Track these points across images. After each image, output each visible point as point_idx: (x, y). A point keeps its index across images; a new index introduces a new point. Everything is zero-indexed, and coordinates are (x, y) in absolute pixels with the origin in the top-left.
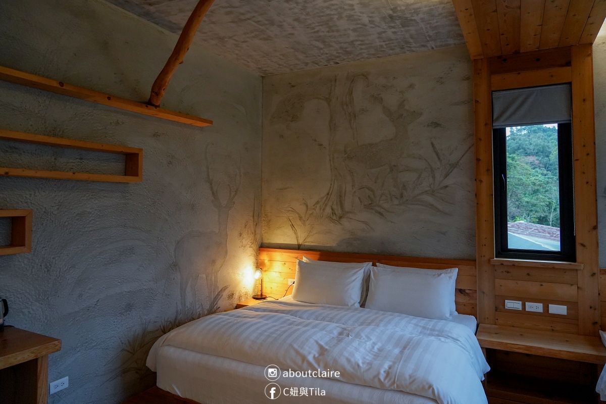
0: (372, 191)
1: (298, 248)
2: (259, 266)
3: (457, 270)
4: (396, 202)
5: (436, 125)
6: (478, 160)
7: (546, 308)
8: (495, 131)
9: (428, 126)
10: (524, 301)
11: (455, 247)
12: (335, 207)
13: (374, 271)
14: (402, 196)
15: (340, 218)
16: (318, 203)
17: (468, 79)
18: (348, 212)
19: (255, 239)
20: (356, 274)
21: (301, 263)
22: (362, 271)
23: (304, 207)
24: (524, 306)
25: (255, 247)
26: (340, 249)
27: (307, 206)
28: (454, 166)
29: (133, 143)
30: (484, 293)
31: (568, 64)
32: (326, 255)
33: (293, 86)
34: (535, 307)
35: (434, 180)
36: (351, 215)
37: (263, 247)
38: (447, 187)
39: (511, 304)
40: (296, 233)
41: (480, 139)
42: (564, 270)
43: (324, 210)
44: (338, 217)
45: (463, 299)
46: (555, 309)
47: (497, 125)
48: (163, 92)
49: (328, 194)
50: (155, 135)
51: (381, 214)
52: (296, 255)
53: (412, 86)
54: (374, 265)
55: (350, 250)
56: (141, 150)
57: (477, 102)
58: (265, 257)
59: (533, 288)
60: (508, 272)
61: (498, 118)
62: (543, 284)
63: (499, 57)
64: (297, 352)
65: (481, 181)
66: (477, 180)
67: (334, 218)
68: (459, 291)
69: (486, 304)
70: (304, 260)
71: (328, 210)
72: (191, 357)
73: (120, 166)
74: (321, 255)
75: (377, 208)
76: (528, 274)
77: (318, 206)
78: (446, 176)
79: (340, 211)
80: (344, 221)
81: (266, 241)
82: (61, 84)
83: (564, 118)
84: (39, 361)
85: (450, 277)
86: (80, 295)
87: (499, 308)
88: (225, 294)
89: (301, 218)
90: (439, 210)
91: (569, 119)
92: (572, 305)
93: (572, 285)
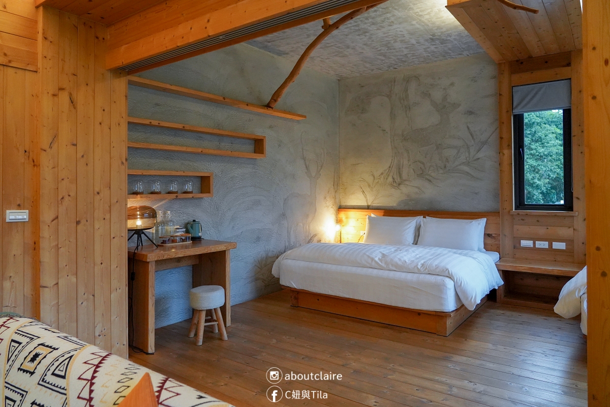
0: (423, 164)
1: (368, 208)
2: (339, 221)
3: (485, 220)
4: (441, 171)
5: (470, 113)
6: (501, 138)
7: (551, 245)
8: (515, 116)
9: (465, 114)
10: (535, 240)
11: (485, 203)
12: (395, 177)
13: (423, 221)
14: (445, 167)
15: (399, 184)
16: (382, 174)
17: (495, 77)
18: (405, 180)
19: (335, 202)
20: (411, 224)
21: (370, 218)
22: (415, 221)
23: (372, 178)
24: (534, 244)
25: (335, 208)
26: (399, 208)
27: (374, 177)
28: (484, 143)
29: (259, 133)
30: (505, 235)
31: (569, 65)
32: (389, 212)
33: (362, 87)
34: (544, 245)
35: (469, 154)
36: (407, 183)
37: (341, 208)
38: (478, 159)
39: (525, 243)
40: (366, 197)
41: (503, 123)
42: (565, 217)
43: (387, 179)
44: (397, 183)
45: (490, 241)
46: (557, 245)
47: (517, 111)
49: (390, 167)
50: (271, 127)
51: (430, 181)
52: (366, 213)
53: (452, 84)
54: (424, 217)
55: (406, 208)
56: (265, 137)
57: (500, 95)
58: (343, 215)
59: (541, 231)
60: (523, 220)
61: (517, 107)
62: (549, 227)
63: (517, 61)
65: (504, 154)
66: (500, 152)
67: (395, 184)
68: (487, 235)
69: (507, 243)
70: (373, 215)
71: (390, 179)
73: (252, 147)
74: (384, 212)
75: (427, 177)
76: (538, 221)
77: (382, 176)
78: (479, 151)
79: (399, 180)
80: (402, 187)
81: (343, 204)
82: (224, 98)
83: (566, 106)
84: (226, 252)
85: (479, 224)
86: (233, 227)
87: (516, 246)
88: (315, 239)
89: (369, 186)
90: (473, 177)
91: (569, 105)
92: (569, 242)
93: (570, 227)
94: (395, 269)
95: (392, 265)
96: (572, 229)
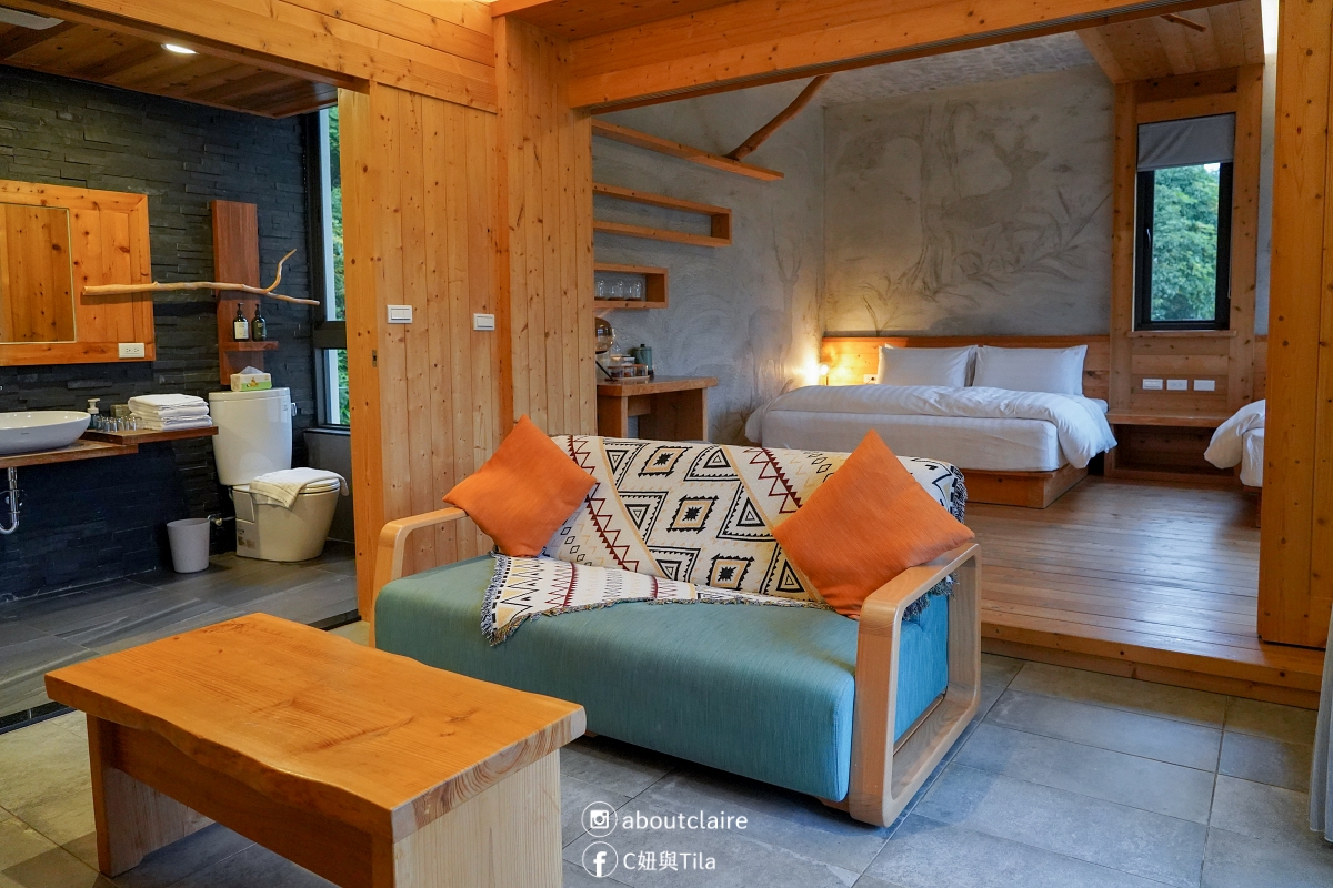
0: (979, 256)
1: (878, 334)
2: (824, 359)
3: (1086, 347)
4: (1010, 269)
5: (1065, 168)
6: (1117, 212)
7: (1191, 385)
8: (1141, 175)
9: (1055, 170)
10: (1165, 378)
11: (1087, 322)
12: (928, 279)
13: (981, 352)
14: (1018, 261)
15: (936, 292)
16: (904, 275)
17: (1108, 108)
18: (947, 285)
19: (818, 326)
20: (960, 358)
21: (884, 350)
22: (966, 353)
23: (886, 282)
24: (1165, 384)
25: (819, 337)
26: (934, 334)
27: (889, 280)
28: (1086, 220)
29: (719, 202)
30: (1117, 372)
31: (1234, 89)
32: (916, 340)
33: (869, 120)
34: (1179, 385)
35: (1060, 239)
36: (950, 290)
37: (827, 337)
38: (1076, 247)
39: (1149, 384)
40: (873, 316)
41: (1120, 186)
42: (1214, 339)
43: (913, 283)
44: (932, 292)
45: (1092, 382)
46: (1201, 385)
47: (1143, 167)
48: (759, 147)
49: (919, 263)
50: (732, 194)
51: (989, 285)
52: (874, 344)
53: (1034, 118)
54: (980, 346)
55: (948, 333)
56: (730, 210)
57: (1118, 138)
58: (831, 349)
59: (1177, 362)
60: (1148, 347)
61: (1144, 158)
62: (1189, 357)
63: (1148, 81)
64: (918, 398)
65: (1120, 238)
66: (1114, 235)
67: (927, 293)
68: (1087, 374)
69: (1120, 385)
70: (887, 346)
71: (919, 284)
72: (804, 416)
73: (706, 228)
74: (908, 341)
75: (987, 279)
76: (1172, 347)
77: (905, 280)
78: (1077, 232)
79: (935, 285)
80: (940, 297)
81: (831, 329)
82: (680, 146)
83: (1227, 158)
84: (704, 391)
85: (1076, 354)
86: (686, 360)
87: (1136, 389)
88: (791, 388)
89: (880, 296)
90: (1066, 277)
91: (1231, 156)
92: (1221, 379)
93: (1222, 356)
94: (963, 414)
95: (958, 408)
96: (1226, 358)
